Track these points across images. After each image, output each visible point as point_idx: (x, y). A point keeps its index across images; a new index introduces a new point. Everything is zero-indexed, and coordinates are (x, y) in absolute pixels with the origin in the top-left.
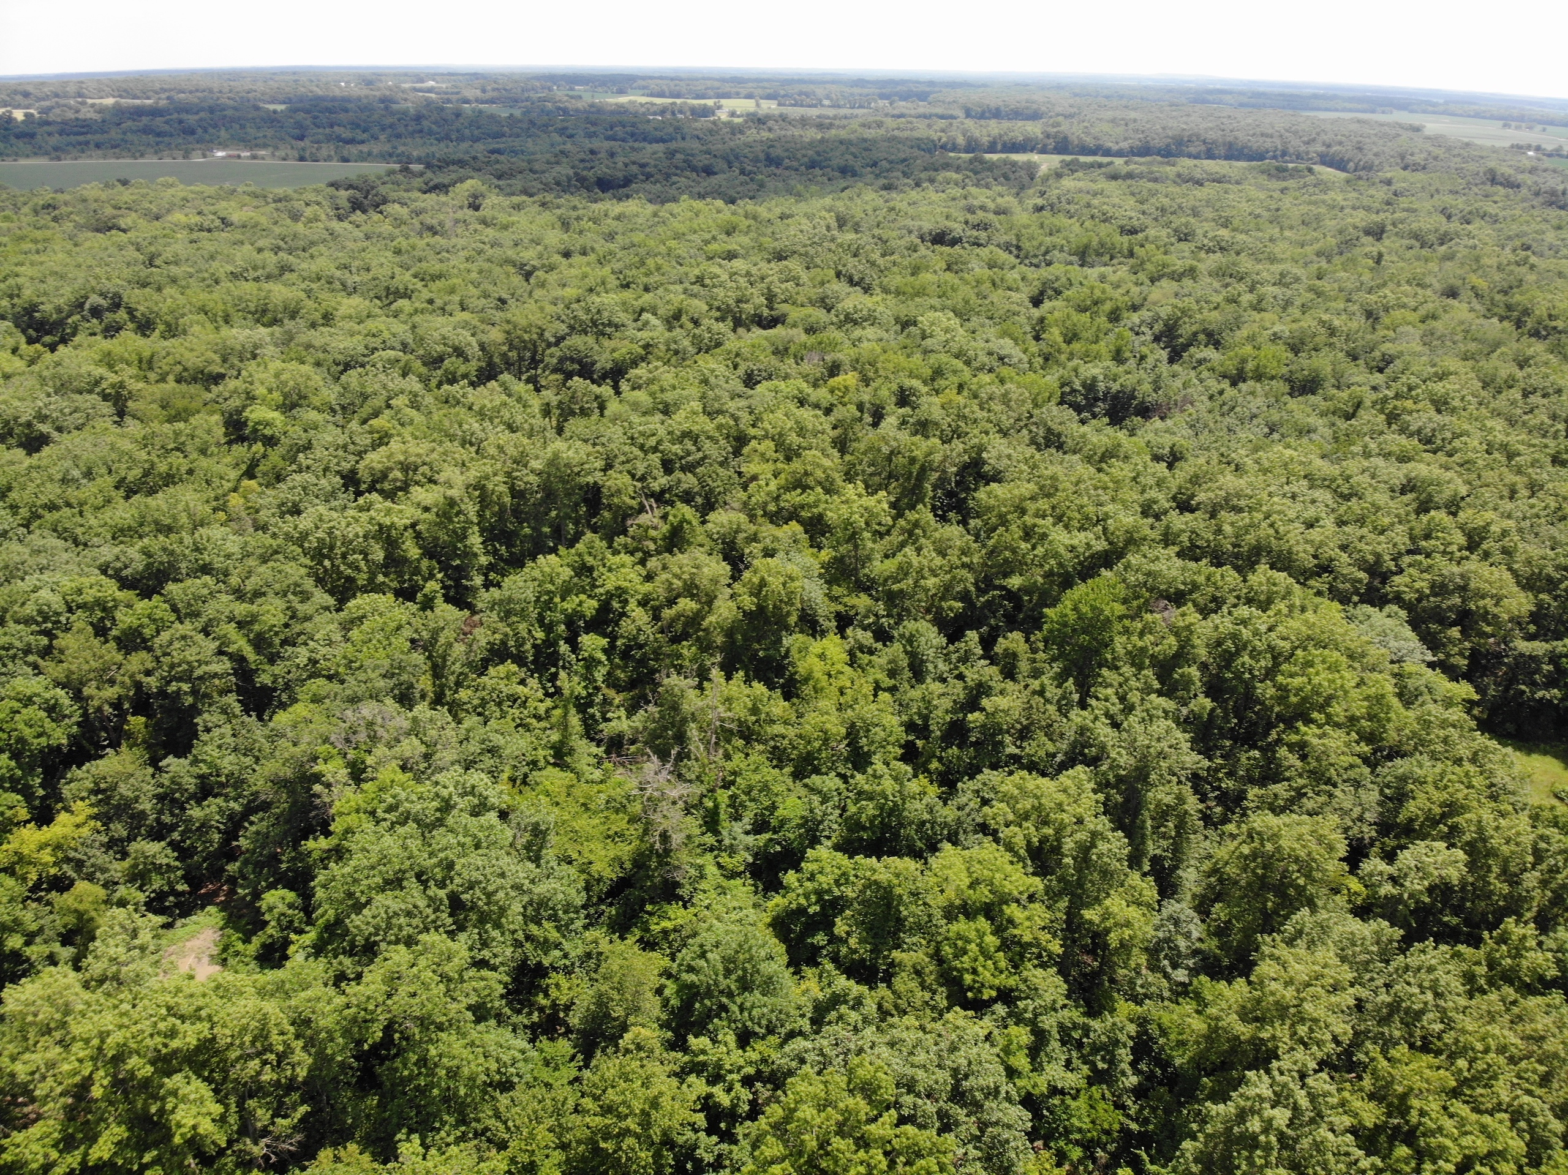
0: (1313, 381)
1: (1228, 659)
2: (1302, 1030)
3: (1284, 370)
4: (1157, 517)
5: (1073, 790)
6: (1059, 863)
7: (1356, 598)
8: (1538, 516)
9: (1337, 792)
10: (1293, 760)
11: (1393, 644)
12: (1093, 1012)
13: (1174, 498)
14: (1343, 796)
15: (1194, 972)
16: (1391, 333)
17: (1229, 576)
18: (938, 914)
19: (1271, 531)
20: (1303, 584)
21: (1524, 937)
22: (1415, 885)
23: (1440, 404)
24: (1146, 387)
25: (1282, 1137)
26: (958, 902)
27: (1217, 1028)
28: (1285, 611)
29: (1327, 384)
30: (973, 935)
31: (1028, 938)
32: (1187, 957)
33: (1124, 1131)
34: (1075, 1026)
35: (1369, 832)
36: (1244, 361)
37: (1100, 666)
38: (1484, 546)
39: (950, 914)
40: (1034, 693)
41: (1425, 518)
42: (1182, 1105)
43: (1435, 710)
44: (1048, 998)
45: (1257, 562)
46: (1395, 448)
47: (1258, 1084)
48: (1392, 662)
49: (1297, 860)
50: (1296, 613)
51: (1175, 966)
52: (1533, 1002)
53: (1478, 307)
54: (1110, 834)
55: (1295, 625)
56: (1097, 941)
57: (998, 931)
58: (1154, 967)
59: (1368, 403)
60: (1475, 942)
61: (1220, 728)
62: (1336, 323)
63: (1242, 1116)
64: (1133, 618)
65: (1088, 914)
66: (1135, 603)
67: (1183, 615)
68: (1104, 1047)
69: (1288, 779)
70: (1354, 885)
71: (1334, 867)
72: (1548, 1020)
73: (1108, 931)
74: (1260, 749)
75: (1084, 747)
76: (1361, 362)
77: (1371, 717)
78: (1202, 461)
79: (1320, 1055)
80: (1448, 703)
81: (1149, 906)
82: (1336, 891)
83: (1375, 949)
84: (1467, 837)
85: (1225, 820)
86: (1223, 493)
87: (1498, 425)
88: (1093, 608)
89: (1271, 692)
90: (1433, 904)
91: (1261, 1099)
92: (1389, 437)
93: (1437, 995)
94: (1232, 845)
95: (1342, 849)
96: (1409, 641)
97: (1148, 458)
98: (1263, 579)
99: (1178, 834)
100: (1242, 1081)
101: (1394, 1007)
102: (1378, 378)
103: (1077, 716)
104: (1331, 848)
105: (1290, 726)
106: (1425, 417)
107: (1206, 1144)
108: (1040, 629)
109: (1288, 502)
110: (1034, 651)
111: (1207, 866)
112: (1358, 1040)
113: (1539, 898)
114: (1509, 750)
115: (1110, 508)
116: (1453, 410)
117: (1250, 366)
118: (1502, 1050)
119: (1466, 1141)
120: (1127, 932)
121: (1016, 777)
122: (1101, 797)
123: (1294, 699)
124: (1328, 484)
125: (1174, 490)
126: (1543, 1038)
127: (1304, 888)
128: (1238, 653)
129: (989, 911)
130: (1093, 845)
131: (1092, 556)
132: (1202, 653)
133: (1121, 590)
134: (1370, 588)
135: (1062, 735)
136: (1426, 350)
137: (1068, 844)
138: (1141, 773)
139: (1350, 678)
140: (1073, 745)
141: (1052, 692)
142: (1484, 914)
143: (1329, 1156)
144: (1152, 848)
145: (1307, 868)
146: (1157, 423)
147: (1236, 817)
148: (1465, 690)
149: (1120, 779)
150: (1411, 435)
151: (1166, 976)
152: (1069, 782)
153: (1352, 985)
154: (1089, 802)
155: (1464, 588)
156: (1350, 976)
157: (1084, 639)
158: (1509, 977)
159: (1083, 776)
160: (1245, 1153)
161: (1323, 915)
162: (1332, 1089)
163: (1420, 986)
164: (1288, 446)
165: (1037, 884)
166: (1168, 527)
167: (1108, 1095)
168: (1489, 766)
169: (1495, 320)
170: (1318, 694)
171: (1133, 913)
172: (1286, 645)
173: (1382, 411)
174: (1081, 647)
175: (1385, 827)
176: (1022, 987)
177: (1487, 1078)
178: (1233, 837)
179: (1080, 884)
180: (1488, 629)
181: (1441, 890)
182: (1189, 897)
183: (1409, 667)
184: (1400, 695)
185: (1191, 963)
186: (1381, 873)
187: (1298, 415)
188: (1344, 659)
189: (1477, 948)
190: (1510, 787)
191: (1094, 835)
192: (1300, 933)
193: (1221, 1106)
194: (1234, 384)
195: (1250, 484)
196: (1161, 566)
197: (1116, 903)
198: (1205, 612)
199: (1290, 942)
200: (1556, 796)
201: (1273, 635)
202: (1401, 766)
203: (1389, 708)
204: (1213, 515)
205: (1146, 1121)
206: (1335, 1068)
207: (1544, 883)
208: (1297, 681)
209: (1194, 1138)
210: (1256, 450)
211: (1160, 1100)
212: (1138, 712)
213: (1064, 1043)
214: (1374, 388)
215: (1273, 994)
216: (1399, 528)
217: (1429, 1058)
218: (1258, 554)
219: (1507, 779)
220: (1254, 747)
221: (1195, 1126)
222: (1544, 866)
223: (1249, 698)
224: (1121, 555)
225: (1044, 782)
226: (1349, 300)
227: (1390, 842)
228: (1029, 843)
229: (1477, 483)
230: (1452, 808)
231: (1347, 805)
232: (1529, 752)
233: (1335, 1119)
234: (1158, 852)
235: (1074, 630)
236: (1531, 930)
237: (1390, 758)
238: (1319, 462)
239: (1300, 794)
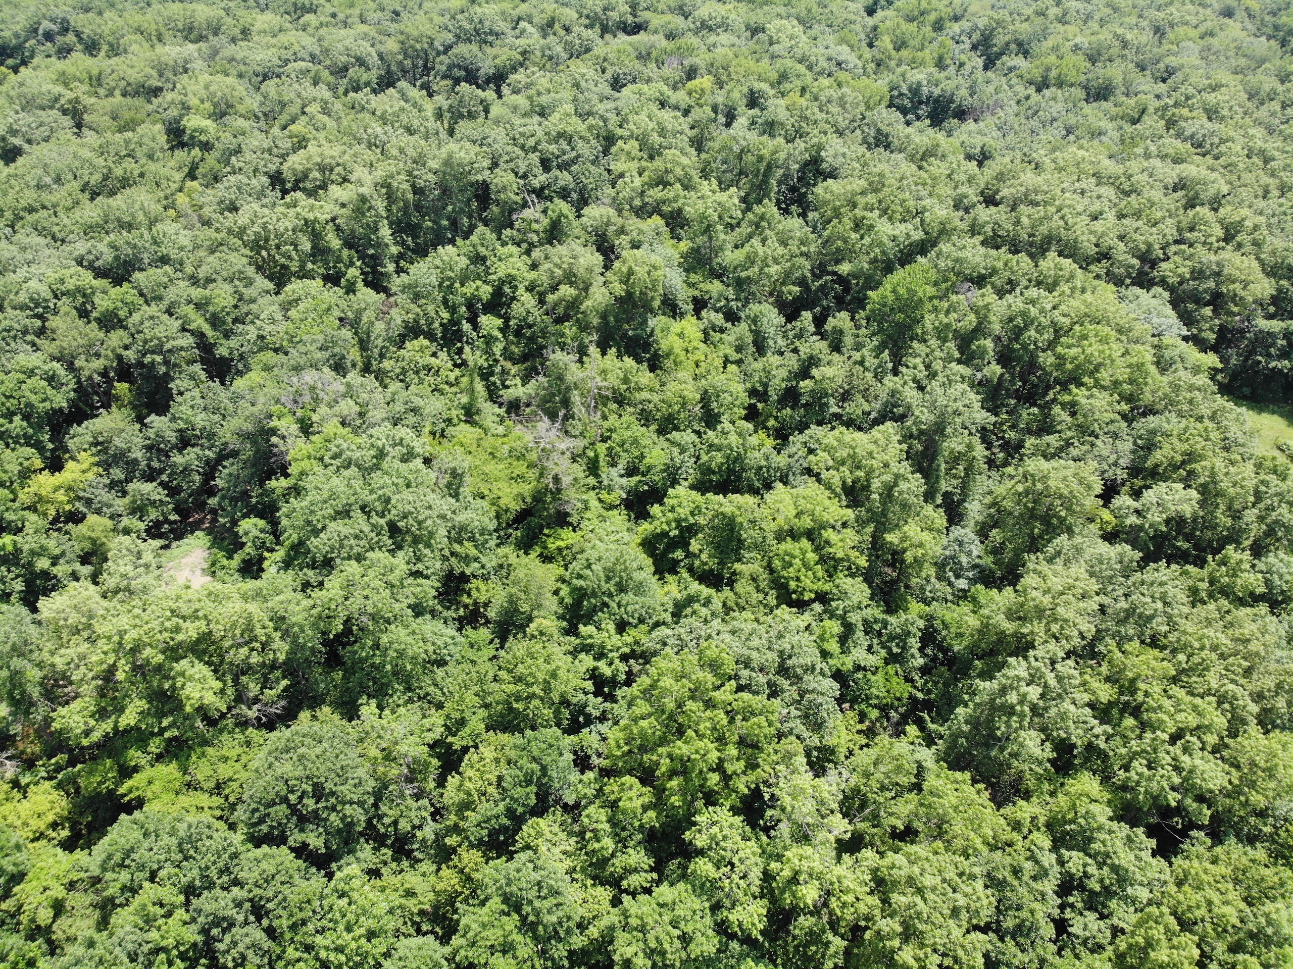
0: (1106, 88)
1: (1018, 332)
2: (1055, 628)
3: (1082, 78)
4: (967, 210)
5: (882, 442)
6: (868, 498)
7: (1128, 281)
8: (1285, 214)
9: (1099, 443)
10: (1065, 416)
11: (1155, 320)
12: (891, 610)
13: (982, 193)
14: (1103, 446)
15: (973, 581)
16: (1175, 48)
17: (1024, 260)
18: (770, 536)
19: (1062, 223)
20: (1085, 269)
21: (1241, 561)
22: (1156, 517)
23: (1212, 113)
24: (964, 92)
25: (1034, 708)
26: (786, 527)
27: (988, 625)
28: (1068, 292)
29: (1118, 92)
30: (797, 552)
31: (840, 554)
32: (968, 570)
33: (911, 697)
34: (876, 621)
35: (1122, 475)
36: (1048, 69)
37: (912, 339)
38: (1238, 239)
39: (780, 537)
40: (855, 363)
41: (1191, 213)
42: (958, 680)
43: (1184, 376)
44: (855, 600)
45: (1048, 250)
46: (1171, 151)
47: (1017, 668)
48: (1153, 336)
49: (1061, 496)
50: (1077, 294)
51: (958, 577)
52: (1244, 612)
53: (1249, 26)
54: (910, 476)
55: (1075, 305)
56: (896, 557)
57: (817, 549)
58: (939, 579)
59: (1151, 110)
60: (1200, 563)
61: (1007, 390)
62: (1129, 37)
63: (1003, 691)
64: (941, 299)
65: (890, 537)
66: (944, 286)
67: (983, 296)
68: (898, 636)
69: (1059, 432)
70: (1106, 515)
71: (1090, 502)
72: (1254, 627)
73: (904, 551)
74: (1039, 406)
75: (894, 406)
76: (1148, 72)
77: (1131, 381)
78: (1007, 160)
79: (1067, 647)
80: (1196, 370)
81: (939, 531)
82: (1091, 520)
83: (1118, 567)
84: (1201, 480)
85: (1006, 464)
86: (1023, 189)
87: (1258, 132)
88: (909, 290)
89: (1051, 360)
90: (1169, 533)
91: (1019, 679)
92: (1167, 141)
93: (1165, 604)
94: (1009, 484)
95: (1098, 488)
96: (1169, 318)
97: (962, 157)
98: (1052, 265)
99: (967, 475)
100: (1004, 664)
101: (1130, 613)
102: (1162, 88)
103: (890, 381)
104: (1089, 487)
105: (1065, 388)
106: (1198, 124)
107: (974, 710)
108: (864, 309)
109: (1077, 197)
110: (858, 327)
111: (988, 500)
112: (1099, 636)
113: (1256, 531)
114: (1243, 409)
115: (927, 202)
116: (1223, 118)
117: (1053, 74)
118: (1214, 648)
119: (1180, 717)
120: (920, 552)
121: (836, 432)
122: (905, 447)
123: (1069, 366)
124: (1112, 181)
125: (983, 186)
126: (1249, 640)
127: (1065, 519)
128: (1026, 328)
129: (810, 534)
130: (896, 484)
131: (911, 245)
132: (996, 328)
133: (933, 275)
134: (1141, 273)
135: (876, 397)
136: (1203, 63)
137: (876, 484)
138: (939, 428)
139: (1117, 349)
140: (886, 405)
141: (871, 362)
142: (1210, 542)
143: (1070, 723)
144: (944, 486)
145: (1068, 503)
146: (970, 125)
147: (1015, 461)
148: (1212, 360)
149: (921, 432)
150: (1185, 140)
151: (950, 584)
152: (879, 436)
153: (1097, 594)
154: (896, 449)
155: (1218, 274)
156: (1096, 587)
157: (900, 317)
158: (1226, 592)
159: (891, 431)
160: (1004, 718)
161: (1078, 540)
162: (1076, 673)
163: (1152, 597)
164: (1081, 147)
165: (850, 514)
166: (975, 219)
167: (900, 672)
168: (1225, 423)
169: (1263, 39)
170: (1090, 363)
171: (926, 536)
172: (1066, 321)
173: (1162, 117)
174: (897, 324)
175: (1135, 471)
176: (835, 591)
177: (1202, 669)
178: (1011, 477)
179: (884, 514)
180: (1235, 309)
181: (1177, 523)
182: (972, 524)
183: (1167, 340)
184: (1158, 363)
185: (970, 574)
186: (1128, 508)
187: (1092, 119)
188: (1114, 333)
189: (1202, 568)
190: (1241, 441)
191: (897, 476)
192: (1058, 553)
193: (988, 683)
194: (1039, 90)
195: (1047, 181)
196: (967, 254)
197: (912, 529)
198: (1001, 293)
199: (1050, 561)
200: (1279, 448)
201: (1056, 312)
202: (1153, 421)
203: (1147, 374)
204: (1013, 209)
205: (929, 692)
206: (1081, 657)
207: (1261, 519)
208: (1073, 351)
209: (966, 705)
210: (1054, 150)
211: (940, 676)
212: (940, 378)
213: (867, 633)
214: (1158, 97)
215: (1034, 600)
216: (1169, 221)
217: (1156, 652)
218: (1049, 243)
219: (1239, 434)
220: (1034, 404)
221: (966, 697)
222: (1262, 505)
223: (1033, 365)
224: (934, 244)
225: (859, 435)
226: (1140, 16)
227: (1138, 483)
228: (844, 483)
229: (1237, 183)
230: (1191, 457)
231: (1105, 453)
232: (1260, 411)
233: (1077, 696)
234: (949, 489)
235: (892, 309)
236: (1247, 556)
237: (1144, 415)
238: (1106, 162)
239: (1068, 444)
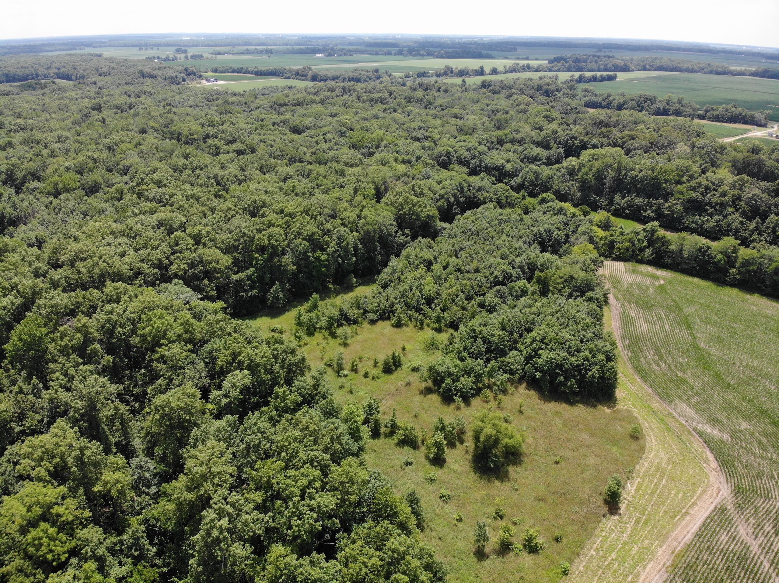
0: (95, 186)
1: (110, 333)
2: (216, 480)
3: (79, 184)
4: (44, 276)
5: (60, 433)
6: (70, 473)
7: (158, 282)
8: (219, 222)
9: (186, 371)
10: (161, 366)
11: (182, 296)
12: (120, 532)
13: (49, 263)
14: (189, 371)
15: (159, 484)
16: (123, 155)
17: (94, 293)
18: (16, 535)
19: (105, 264)
20: (131, 284)
21: (284, 391)
22: (234, 393)
23: (159, 184)
24: (9, 210)
25: (229, 531)
26: (25, 523)
27: (180, 502)
28: (128, 300)
29: (102, 186)
30: (41, 534)
31: (70, 518)
32: (152, 479)
33: (161, 575)
34: (115, 544)
35: (206, 381)
36: (56, 184)
37: (47, 363)
38: (202, 241)
39: (23, 531)
40: (17, 393)
41: (173, 237)
42: (181, 545)
43: (211, 317)
44: (95, 540)
45: (105, 281)
46: (146, 209)
47: (209, 515)
48: (185, 304)
49: (182, 409)
50: (134, 299)
51: (149, 487)
52: (298, 414)
53: (158, 136)
54: (89, 445)
55: (135, 304)
56: (106, 497)
57: (53, 524)
58: (138, 495)
59: (126, 191)
60: (267, 403)
61: (121, 367)
62: (95, 156)
63: (208, 533)
64: (53, 332)
65: (96, 489)
66: (51, 324)
67: (79, 320)
68: (133, 544)
69: (162, 376)
70: (210, 406)
71: (198, 404)
72: (306, 419)
73: (109, 491)
74: (144, 368)
75: (56, 408)
76: (114, 172)
77: (186, 332)
78: (55, 240)
79: (228, 486)
80: (215, 312)
81: (124, 467)
82: (204, 413)
83: (230, 429)
84: (246, 364)
85: (142, 408)
86: (73, 253)
87: (186, 187)
88: (30, 335)
89: (138, 339)
90: (245, 397)
91: (213, 520)
92: (142, 204)
93: (262, 433)
94: (150, 418)
95: (199, 394)
96: (188, 292)
97: (26, 247)
98: (111, 289)
99: (123, 426)
100: (201, 518)
101: (248, 448)
102: (126, 178)
103: (46, 395)
104: (194, 396)
105: (154, 351)
106: (154, 191)
107: (199, 556)
108: (6, 358)
109: (108, 248)
110: (7, 371)
111: (143, 434)
112: (240, 470)
113: (282, 373)
114: (247, 321)
115: (16, 279)
116: (165, 185)
117: (60, 186)
118: (295, 440)
119: (298, 484)
120: (119, 486)
121: (27, 442)
122: (76, 429)
123: (149, 339)
124: (123, 233)
125: (47, 259)
126: (307, 426)
127: (190, 419)
128: (114, 328)
129: (44, 517)
130: (83, 454)
131: (17, 308)
132: (97, 335)
133: (41, 320)
134: (162, 275)
135: (42, 408)
136: (142, 160)
137: (70, 461)
138: (92, 407)
139: (170, 319)
140: (50, 410)
141: (27, 388)
142: (266, 391)
143: (251, 525)
144: (113, 440)
145: (187, 410)
146: (22, 227)
147: (147, 404)
148: (220, 304)
149: (82, 415)
150: (151, 201)
151: (147, 494)
152: (56, 430)
153: (228, 449)
154: (71, 434)
155: (201, 262)
156: (225, 446)
157: (32, 353)
158: (286, 410)
159: (62, 423)
160: (217, 548)
161: (203, 427)
162: (239, 497)
163: (254, 433)
164: (96, 221)
165: (63, 489)
166: (52, 279)
167: (146, 564)
168: (242, 331)
169: (167, 140)
170: (160, 332)
171: (118, 475)
172: (136, 315)
173: (133, 193)
174: (32, 358)
175: (212, 376)
176: (80, 543)
177: (295, 454)
178: (149, 414)
179: (85, 476)
180: (219, 275)
181: (246, 390)
182: (141, 452)
183: (193, 304)
184: (194, 317)
185: (155, 481)
186: (219, 396)
187: (95, 205)
188: (164, 311)
189: (269, 405)
190: (254, 336)
191: (81, 449)
192: (197, 440)
193: (198, 535)
194: (56, 197)
195: (85, 245)
196: (57, 300)
197: (107, 476)
198: (89, 315)
199: (194, 446)
200: (273, 331)
201: (127, 313)
202: (208, 347)
203: (192, 324)
204: (73, 266)
205: (169, 564)
206: (237, 487)
207: (282, 367)
208: (148, 330)
209: (193, 556)
210: (81, 227)
211: (170, 550)
212: (77, 378)
213: (113, 555)
214: (126, 183)
215: (197, 473)
216: (163, 244)
217: (271, 460)
218: (104, 277)
219: (251, 333)
220: (141, 368)
221: (191, 551)
222: (279, 361)
223: (129, 347)
224: (33, 302)
225: (43, 437)
226: (97, 144)
227: (217, 381)
228: (49, 472)
229: (188, 215)
230: (235, 355)
231: (192, 374)
232: (255, 318)
233: (246, 508)
234: (117, 440)
235: (24, 351)
236: (285, 388)
237: (202, 346)
238: (114, 225)
239: (171, 380)
